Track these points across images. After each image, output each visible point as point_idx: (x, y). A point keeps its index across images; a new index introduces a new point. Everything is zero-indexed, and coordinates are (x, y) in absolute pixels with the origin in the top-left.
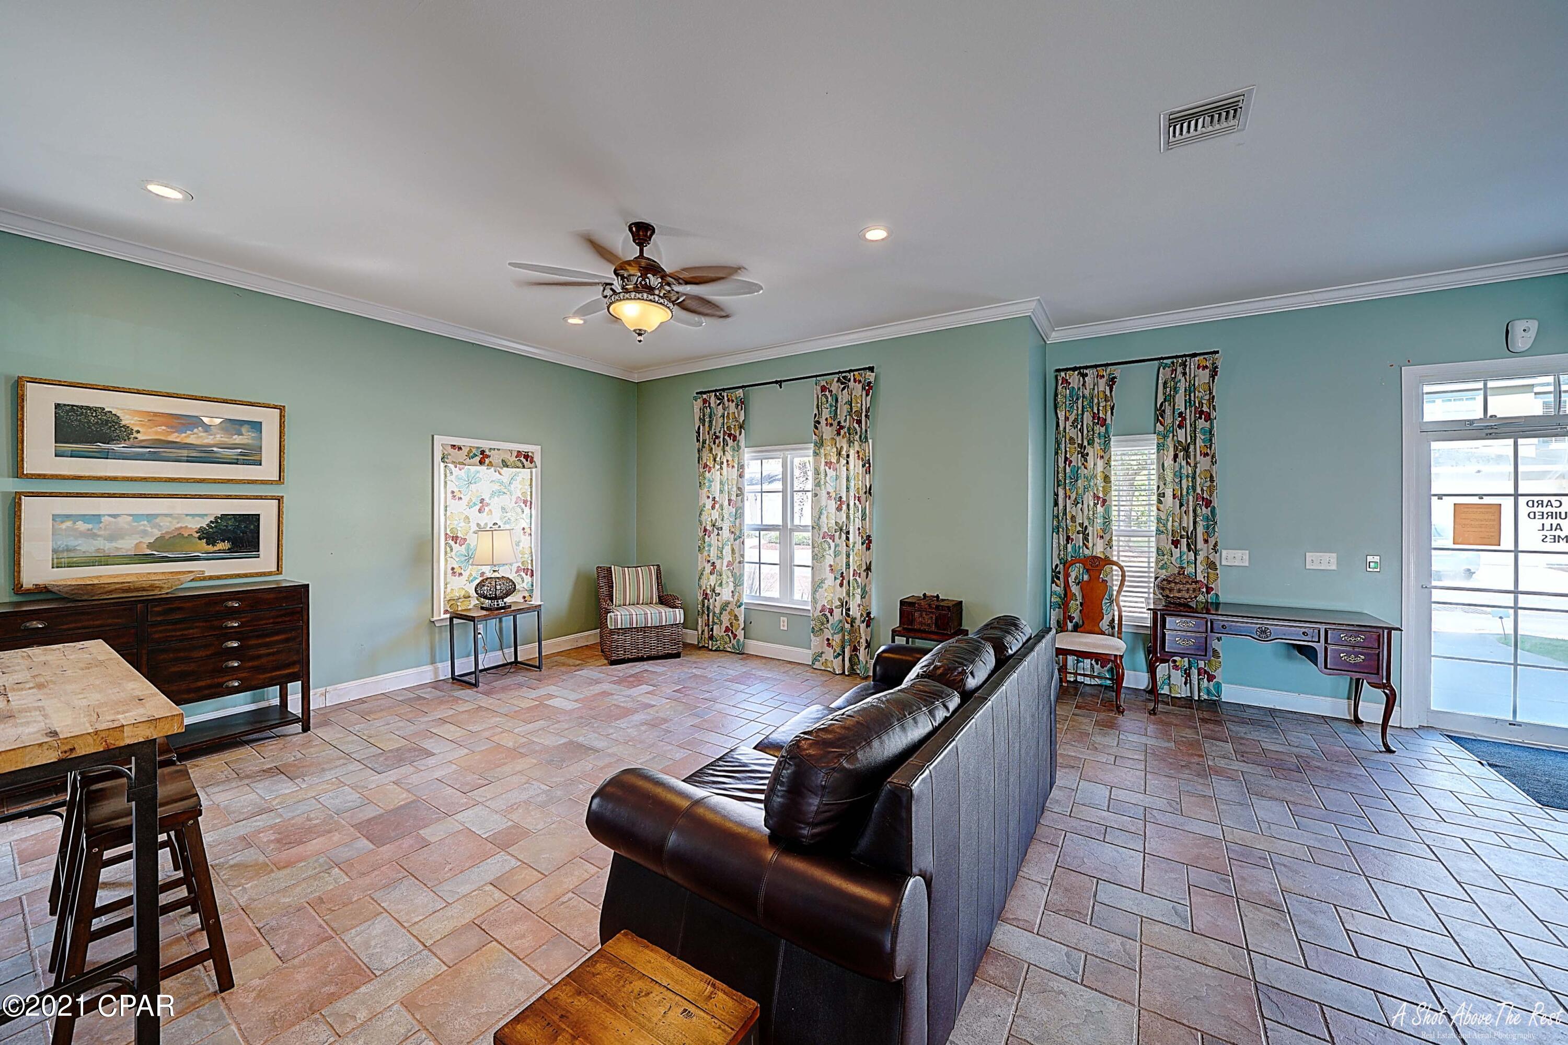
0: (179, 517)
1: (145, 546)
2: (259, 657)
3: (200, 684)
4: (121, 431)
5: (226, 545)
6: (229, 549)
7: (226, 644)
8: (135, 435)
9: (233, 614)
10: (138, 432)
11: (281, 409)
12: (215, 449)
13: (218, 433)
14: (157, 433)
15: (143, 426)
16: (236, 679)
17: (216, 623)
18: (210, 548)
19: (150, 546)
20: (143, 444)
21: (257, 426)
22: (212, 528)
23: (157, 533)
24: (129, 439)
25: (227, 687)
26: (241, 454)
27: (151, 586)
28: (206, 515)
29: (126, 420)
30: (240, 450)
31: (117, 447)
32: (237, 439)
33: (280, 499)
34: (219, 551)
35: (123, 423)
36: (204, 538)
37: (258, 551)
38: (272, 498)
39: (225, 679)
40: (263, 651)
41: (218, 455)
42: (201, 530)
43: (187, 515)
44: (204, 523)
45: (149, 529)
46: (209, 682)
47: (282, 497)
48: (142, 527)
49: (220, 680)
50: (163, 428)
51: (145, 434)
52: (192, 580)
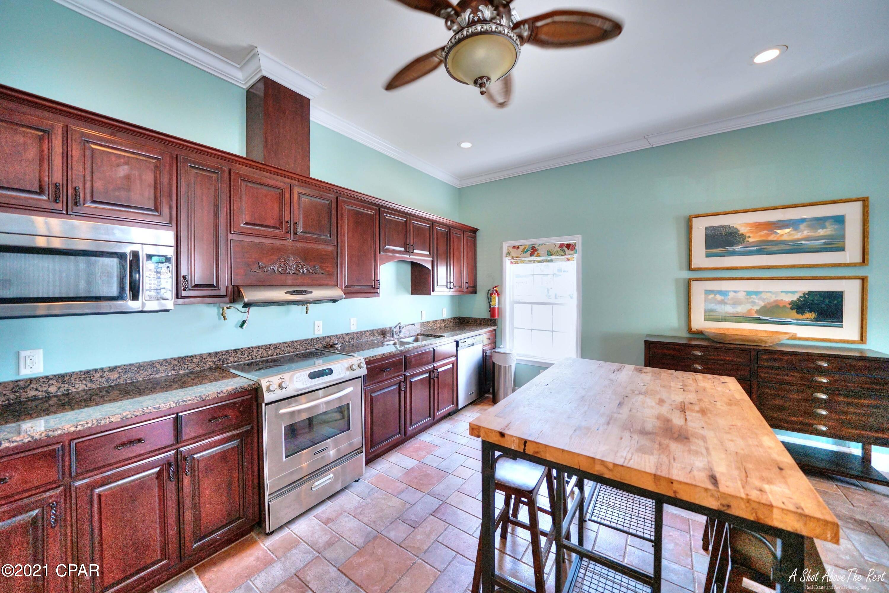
0: (776, 293)
1: (754, 312)
2: (846, 413)
3: (794, 419)
4: (739, 238)
5: (813, 315)
6: (815, 318)
7: (816, 394)
8: (748, 239)
9: (822, 372)
10: (749, 237)
11: (865, 201)
12: (803, 242)
13: (805, 230)
14: (761, 236)
15: (752, 232)
16: (825, 425)
17: (808, 376)
18: (799, 316)
19: (758, 312)
20: (752, 245)
21: (840, 220)
22: (801, 301)
23: (762, 304)
24: (744, 242)
25: (816, 429)
26: (825, 244)
27: (759, 340)
28: (796, 292)
29: (743, 230)
30: (824, 241)
31: (738, 248)
32: (821, 232)
33: (864, 280)
34: (807, 319)
35: (740, 232)
36: (795, 309)
37: (842, 322)
38: (855, 278)
39: (815, 422)
40: (852, 410)
41: (805, 247)
42: (792, 303)
43: (782, 292)
44: (795, 297)
45: (757, 301)
46: (801, 419)
47: (866, 277)
48: (752, 299)
49: (811, 421)
50: (765, 232)
51: (754, 237)
52: (788, 339)
